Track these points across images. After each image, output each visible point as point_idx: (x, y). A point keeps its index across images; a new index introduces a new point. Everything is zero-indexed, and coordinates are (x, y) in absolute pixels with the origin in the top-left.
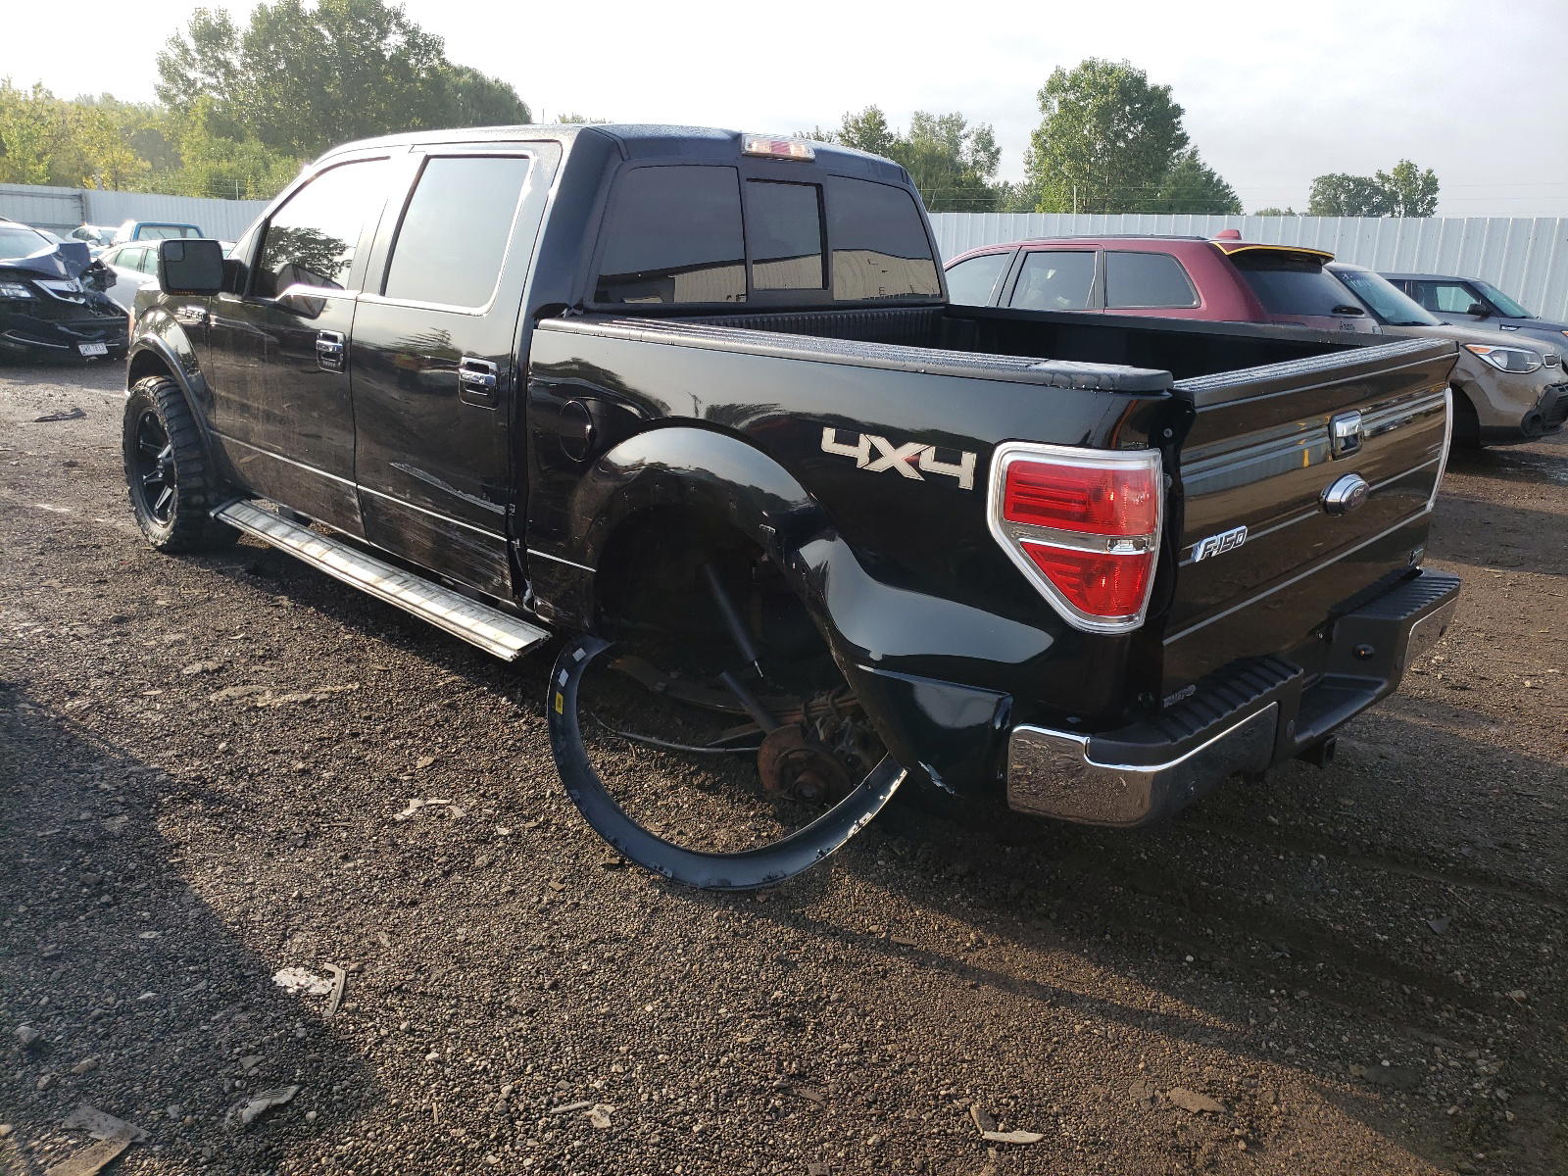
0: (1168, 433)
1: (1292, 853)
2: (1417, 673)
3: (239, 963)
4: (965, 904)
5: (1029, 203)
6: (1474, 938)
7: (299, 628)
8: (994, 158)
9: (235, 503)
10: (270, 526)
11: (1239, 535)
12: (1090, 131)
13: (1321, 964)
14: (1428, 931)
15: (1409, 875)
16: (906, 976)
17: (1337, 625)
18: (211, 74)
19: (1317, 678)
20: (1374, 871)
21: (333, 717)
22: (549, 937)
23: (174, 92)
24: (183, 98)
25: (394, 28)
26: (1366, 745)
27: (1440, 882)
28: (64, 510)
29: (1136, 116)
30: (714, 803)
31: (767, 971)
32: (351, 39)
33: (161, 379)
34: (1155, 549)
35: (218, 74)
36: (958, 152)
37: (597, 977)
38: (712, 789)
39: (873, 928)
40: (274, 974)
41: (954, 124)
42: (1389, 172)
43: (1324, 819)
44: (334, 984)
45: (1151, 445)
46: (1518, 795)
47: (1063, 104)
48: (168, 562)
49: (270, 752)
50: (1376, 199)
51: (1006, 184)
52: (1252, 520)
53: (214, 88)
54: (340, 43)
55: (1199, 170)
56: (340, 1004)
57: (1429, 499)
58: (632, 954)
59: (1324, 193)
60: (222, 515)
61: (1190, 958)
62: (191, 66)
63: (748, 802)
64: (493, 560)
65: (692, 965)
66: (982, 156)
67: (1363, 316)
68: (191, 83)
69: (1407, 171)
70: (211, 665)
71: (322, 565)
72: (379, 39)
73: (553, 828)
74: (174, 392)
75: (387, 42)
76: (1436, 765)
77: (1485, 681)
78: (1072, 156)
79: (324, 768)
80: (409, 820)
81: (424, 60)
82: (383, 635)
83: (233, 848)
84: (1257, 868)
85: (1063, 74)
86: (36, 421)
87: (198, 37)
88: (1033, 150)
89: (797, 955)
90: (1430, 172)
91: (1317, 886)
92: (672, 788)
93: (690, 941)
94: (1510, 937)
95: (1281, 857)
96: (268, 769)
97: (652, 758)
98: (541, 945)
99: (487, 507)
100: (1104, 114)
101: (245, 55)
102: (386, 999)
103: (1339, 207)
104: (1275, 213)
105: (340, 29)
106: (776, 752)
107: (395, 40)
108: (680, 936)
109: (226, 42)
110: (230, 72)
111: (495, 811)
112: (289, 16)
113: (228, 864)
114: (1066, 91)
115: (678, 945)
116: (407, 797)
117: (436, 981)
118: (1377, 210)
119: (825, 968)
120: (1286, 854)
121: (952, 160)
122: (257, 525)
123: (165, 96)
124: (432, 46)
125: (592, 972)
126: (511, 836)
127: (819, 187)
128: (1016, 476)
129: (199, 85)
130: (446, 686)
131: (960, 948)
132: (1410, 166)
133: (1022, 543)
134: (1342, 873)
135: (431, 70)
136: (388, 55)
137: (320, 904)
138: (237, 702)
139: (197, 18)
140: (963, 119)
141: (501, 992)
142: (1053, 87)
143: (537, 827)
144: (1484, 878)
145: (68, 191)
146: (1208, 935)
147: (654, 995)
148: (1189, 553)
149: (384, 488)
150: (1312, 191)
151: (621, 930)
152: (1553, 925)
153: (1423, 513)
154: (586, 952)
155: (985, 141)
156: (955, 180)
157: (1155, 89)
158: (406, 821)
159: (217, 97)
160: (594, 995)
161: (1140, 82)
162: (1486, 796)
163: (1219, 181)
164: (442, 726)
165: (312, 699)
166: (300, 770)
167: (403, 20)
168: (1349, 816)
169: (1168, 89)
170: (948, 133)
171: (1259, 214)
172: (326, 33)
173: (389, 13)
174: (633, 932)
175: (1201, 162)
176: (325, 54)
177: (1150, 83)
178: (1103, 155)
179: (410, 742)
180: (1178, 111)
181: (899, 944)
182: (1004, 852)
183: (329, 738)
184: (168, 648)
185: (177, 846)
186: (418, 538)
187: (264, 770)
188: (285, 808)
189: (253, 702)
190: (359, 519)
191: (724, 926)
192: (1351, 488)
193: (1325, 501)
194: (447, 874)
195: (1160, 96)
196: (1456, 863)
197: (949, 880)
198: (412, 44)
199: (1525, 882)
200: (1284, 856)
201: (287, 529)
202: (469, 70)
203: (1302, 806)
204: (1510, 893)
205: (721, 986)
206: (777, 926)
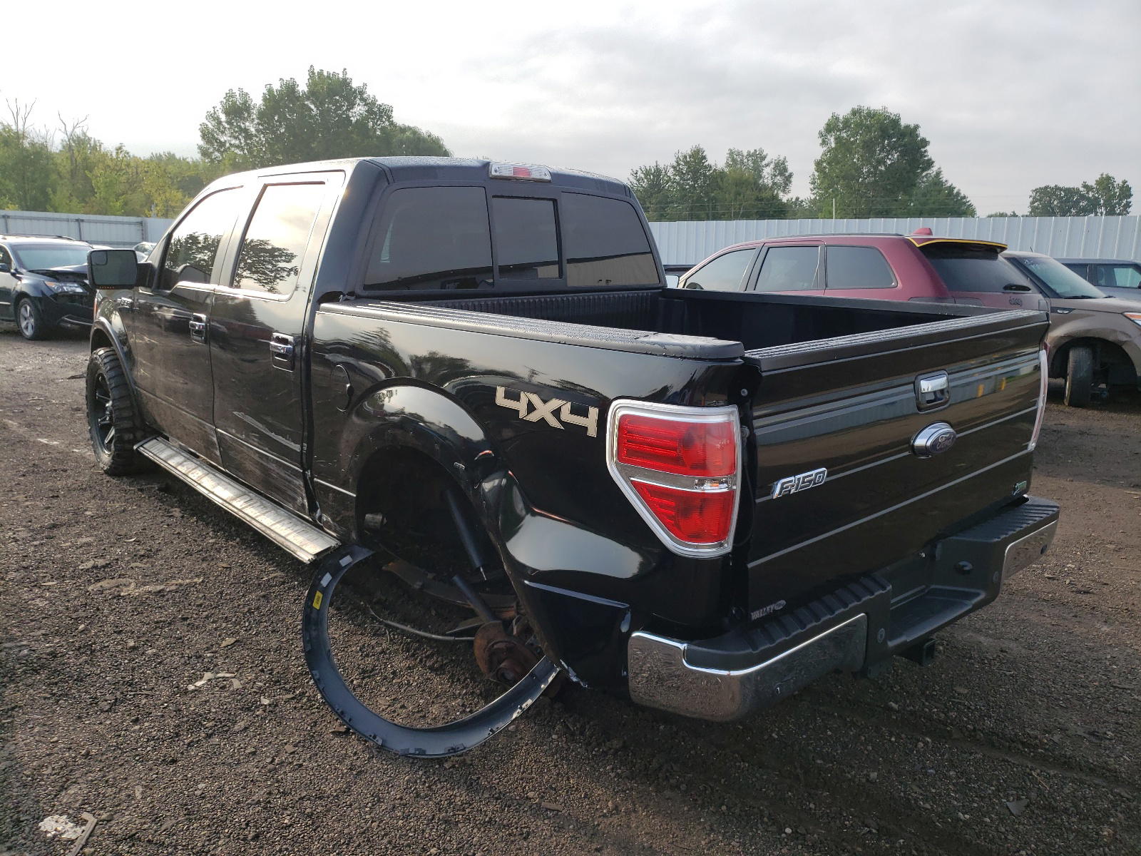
0: (744, 392)
1: (903, 736)
2: (1049, 578)
3: (21, 809)
4: (612, 775)
5: (815, 211)
6: (1046, 819)
7: (179, 533)
8: (787, 180)
9: (152, 439)
10: (171, 457)
11: (818, 475)
12: (858, 159)
13: (902, 841)
14: (1007, 811)
15: (1001, 759)
16: (544, 839)
17: (939, 546)
18: (236, 138)
19: (924, 589)
20: (971, 754)
21: (174, 604)
22: (268, 794)
23: (211, 150)
24: (217, 153)
25: (358, 102)
26: (991, 640)
27: (1027, 767)
28: (55, 443)
29: (893, 147)
30: (437, 681)
31: (431, 829)
32: (329, 110)
33: (108, 350)
34: (737, 488)
35: (240, 137)
36: (761, 177)
37: (293, 830)
38: (438, 670)
39: (531, 794)
40: (42, 820)
41: (758, 157)
42: (1092, 183)
43: (938, 705)
44: (83, 831)
45: (728, 403)
46: (1115, 687)
47: (838, 139)
48: (108, 482)
49: (115, 632)
50: (1083, 204)
51: (797, 199)
52: (830, 464)
53: (237, 147)
54: (321, 113)
55: (942, 185)
56: (81, 849)
57: (1030, 440)
58: (328, 811)
59: (1040, 200)
60: (142, 448)
61: (788, 830)
62: (223, 132)
63: (464, 682)
64: (295, 485)
65: (372, 822)
66: (779, 179)
67: (1030, 292)
68: (222, 144)
69: (1105, 182)
70: (101, 562)
71: (199, 487)
72: (348, 110)
73: (305, 700)
74: (114, 359)
75: (353, 111)
76: (1048, 659)
77: (1106, 586)
78: (844, 178)
79: (151, 646)
80: (198, 690)
81: (379, 123)
82: (238, 540)
83: (54, 711)
84: (870, 748)
85: (837, 119)
86: (69, 379)
87: (227, 113)
88: (816, 174)
89: (461, 816)
90: (1125, 182)
91: (919, 766)
92: (409, 668)
93: (379, 801)
94: (1080, 819)
95: (893, 739)
96: (108, 646)
97: (401, 643)
98: (259, 801)
99: (289, 445)
100: (868, 146)
101: (259, 124)
102: (118, 846)
103: (1053, 210)
104: (1002, 215)
105: (322, 104)
106: (486, 643)
107: (359, 110)
108: (372, 796)
109: (246, 115)
110: (248, 136)
111: (265, 684)
112: (288, 96)
113: (45, 725)
114: (839, 130)
115: (368, 803)
116: (204, 670)
117: (164, 831)
118: (1083, 212)
119: (479, 829)
120: (898, 737)
121: (756, 183)
122: (163, 456)
123: (205, 153)
124: (385, 113)
125: (290, 826)
126: (270, 705)
127: (555, 201)
128: (626, 426)
129: (228, 145)
130: (269, 580)
131: (598, 814)
132: (1108, 178)
133: (632, 481)
134: (943, 755)
135: (383, 129)
136: (354, 120)
137: (101, 761)
138: (108, 591)
139: (228, 100)
140: (764, 153)
141: (212, 842)
142: (831, 127)
143: (293, 698)
144: (1066, 764)
145: (133, 219)
146: (810, 809)
147: (333, 848)
148: (770, 491)
149: (230, 430)
150: (1031, 199)
151: (327, 789)
152: (1119, 809)
153: (1024, 452)
154: (293, 808)
155: (781, 168)
156: (757, 197)
157: (907, 127)
158: (196, 690)
159: (239, 153)
160: (284, 847)
161: (895, 122)
162: (1087, 687)
163: (958, 193)
164: (253, 613)
165: (163, 590)
166: (131, 648)
167: (365, 96)
168: (960, 703)
169: (917, 127)
170: (753, 163)
171: (990, 216)
172: (312, 107)
173: (356, 90)
174: (336, 791)
175: (944, 180)
176: (311, 121)
177: (903, 123)
178: (868, 176)
179: (224, 625)
180: (925, 143)
181: (547, 809)
182: (658, 729)
183: (164, 622)
184: (77, 548)
185: (13, 709)
186: (253, 469)
187: (105, 647)
188: (107, 678)
189: (118, 591)
190: (218, 453)
191: (411, 788)
192: (936, 435)
193: (913, 445)
194: (209, 736)
195: (912, 132)
196: (1046, 750)
197: (605, 753)
198: (370, 112)
199: (1104, 768)
200: (896, 738)
201: (182, 459)
202: (410, 128)
203: (923, 693)
204: (1088, 778)
205: (390, 842)
206: (454, 789)
